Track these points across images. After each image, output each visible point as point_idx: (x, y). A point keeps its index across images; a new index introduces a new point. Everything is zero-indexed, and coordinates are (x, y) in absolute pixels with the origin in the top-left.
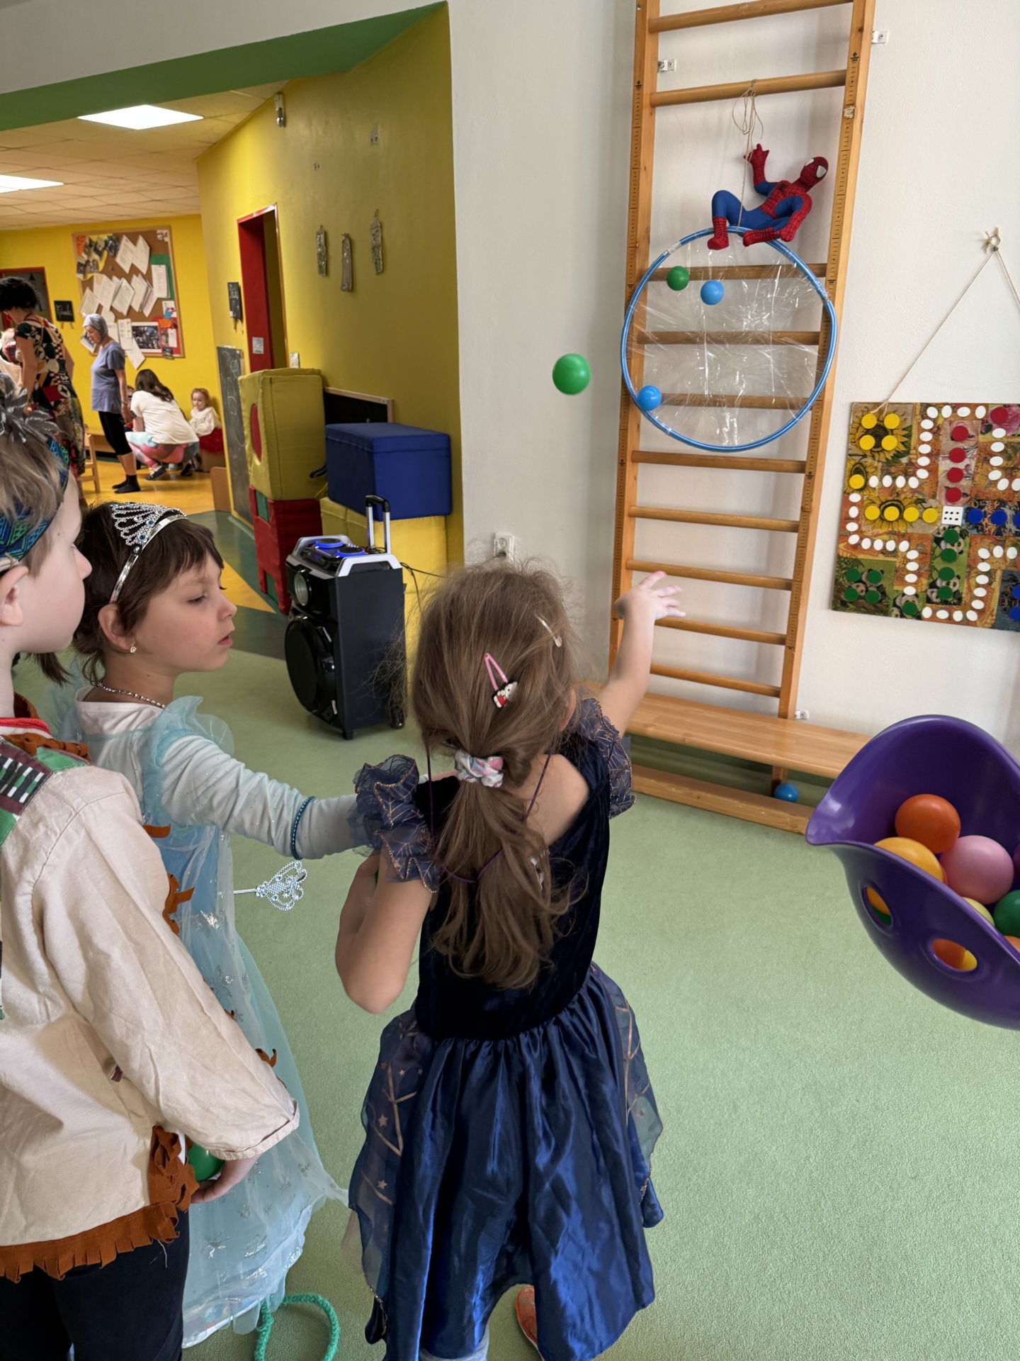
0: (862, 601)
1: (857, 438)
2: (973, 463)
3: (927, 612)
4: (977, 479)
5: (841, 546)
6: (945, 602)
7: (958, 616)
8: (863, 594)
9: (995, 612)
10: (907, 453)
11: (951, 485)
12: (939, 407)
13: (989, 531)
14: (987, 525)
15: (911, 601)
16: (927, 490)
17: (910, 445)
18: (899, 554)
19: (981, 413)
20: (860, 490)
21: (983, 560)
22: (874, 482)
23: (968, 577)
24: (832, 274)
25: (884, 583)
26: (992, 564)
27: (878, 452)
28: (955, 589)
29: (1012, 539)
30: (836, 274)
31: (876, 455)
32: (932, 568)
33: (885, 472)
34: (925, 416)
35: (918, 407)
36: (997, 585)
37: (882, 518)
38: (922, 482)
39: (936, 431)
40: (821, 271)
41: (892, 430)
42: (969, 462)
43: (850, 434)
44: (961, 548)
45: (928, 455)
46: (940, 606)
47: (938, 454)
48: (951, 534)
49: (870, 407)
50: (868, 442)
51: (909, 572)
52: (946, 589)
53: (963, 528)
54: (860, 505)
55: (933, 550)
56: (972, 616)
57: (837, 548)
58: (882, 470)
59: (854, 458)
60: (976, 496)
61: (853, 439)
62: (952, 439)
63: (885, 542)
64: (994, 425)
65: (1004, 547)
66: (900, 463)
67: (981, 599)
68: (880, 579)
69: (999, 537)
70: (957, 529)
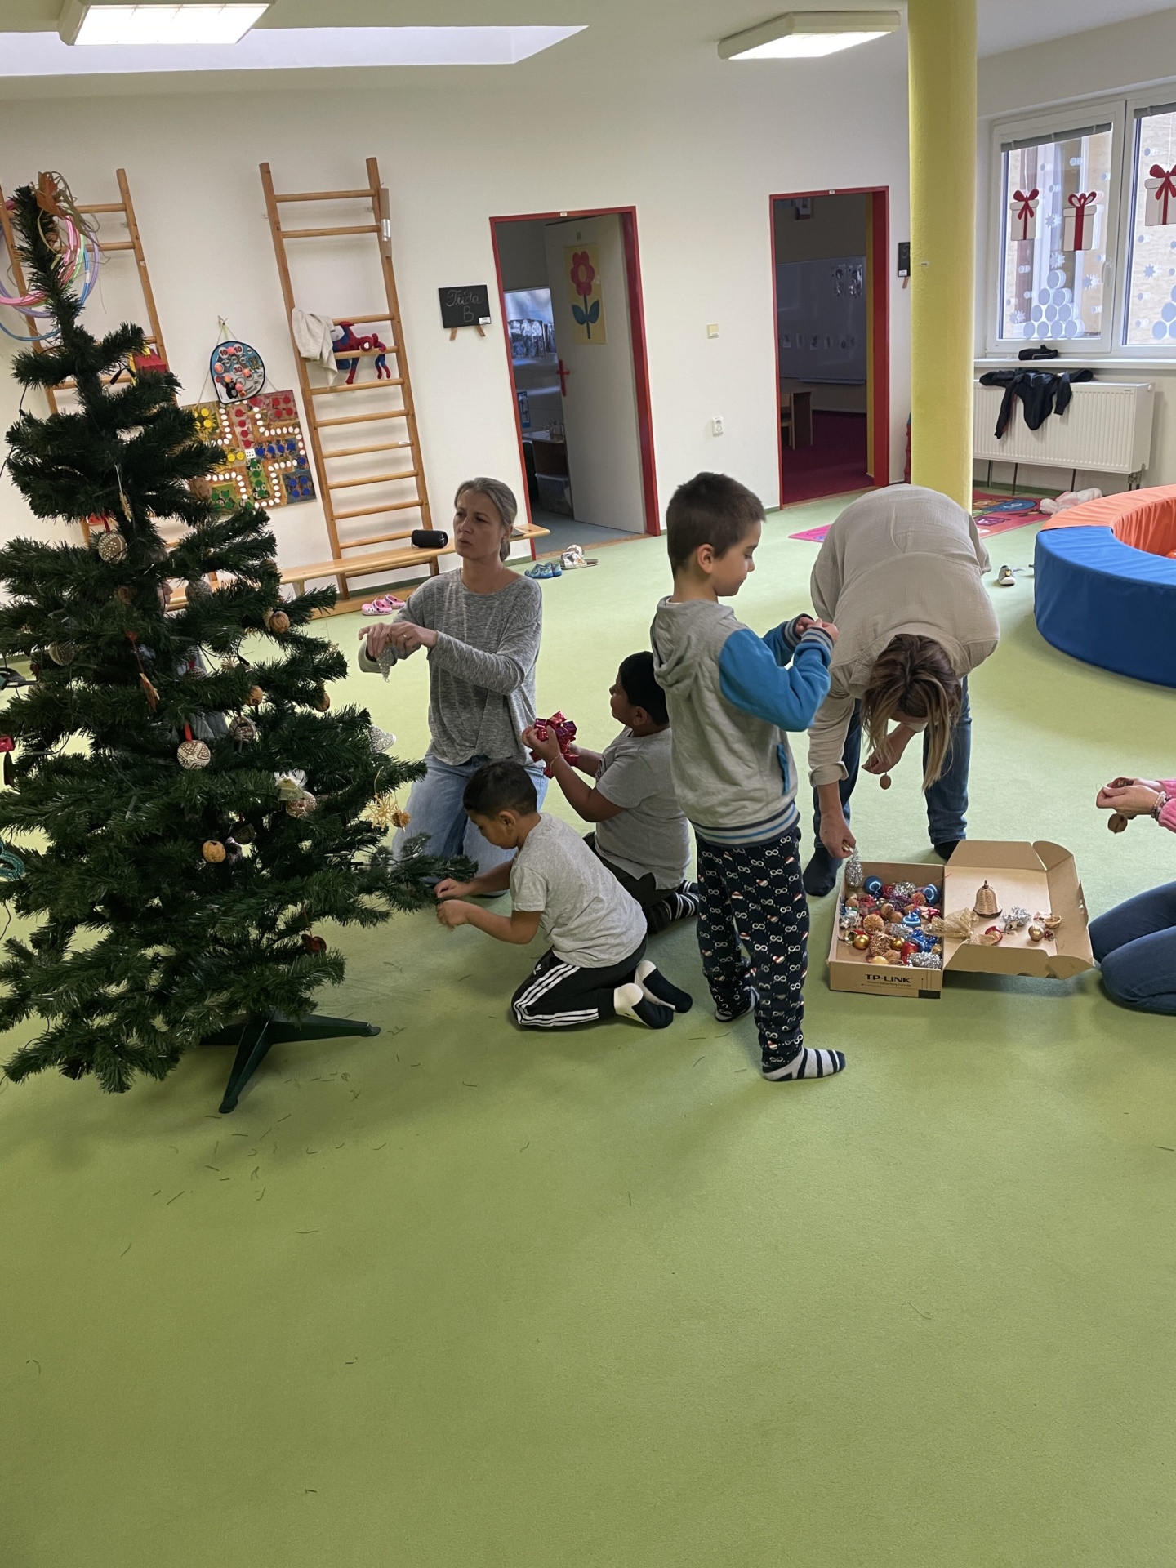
2: (250, 426)
3: (256, 505)
4: (255, 433)
7: (271, 503)
9: (286, 496)
10: (218, 427)
11: (245, 439)
13: (269, 457)
14: (267, 455)
16: (234, 443)
17: (218, 422)
18: (233, 480)
19: (245, 402)
21: (272, 472)
23: (268, 482)
25: (231, 496)
26: (276, 473)
27: (204, 429)
28: (264, 490)
29: (280, 458)
31: (203, 431)
32: (251, 483)
34: (220, 408)
35: (215, 403)
36: (282, 482)
38: (230, 440)
39: (228, 413)
41: (208, 417)
42: (248, 426)
44: (260, 469)
45: (228, 426)
46: (262, 500)
47: (233, 425)
48: (253, 463)
49: (192, 407)
51: (241, 487)
52: (261, 490)
53: (258, 458)
55: (248, 473)
56: (277, 501)
58: (210, 438)
60: (257, 441)
62: (237, 416)
63: (224, 475)
64: (253, 406)
65: (279, 463)
66: (217, 433)
67: (278, 491)
68: (228, 495)
69: (275, 459)
70: (255, 460)
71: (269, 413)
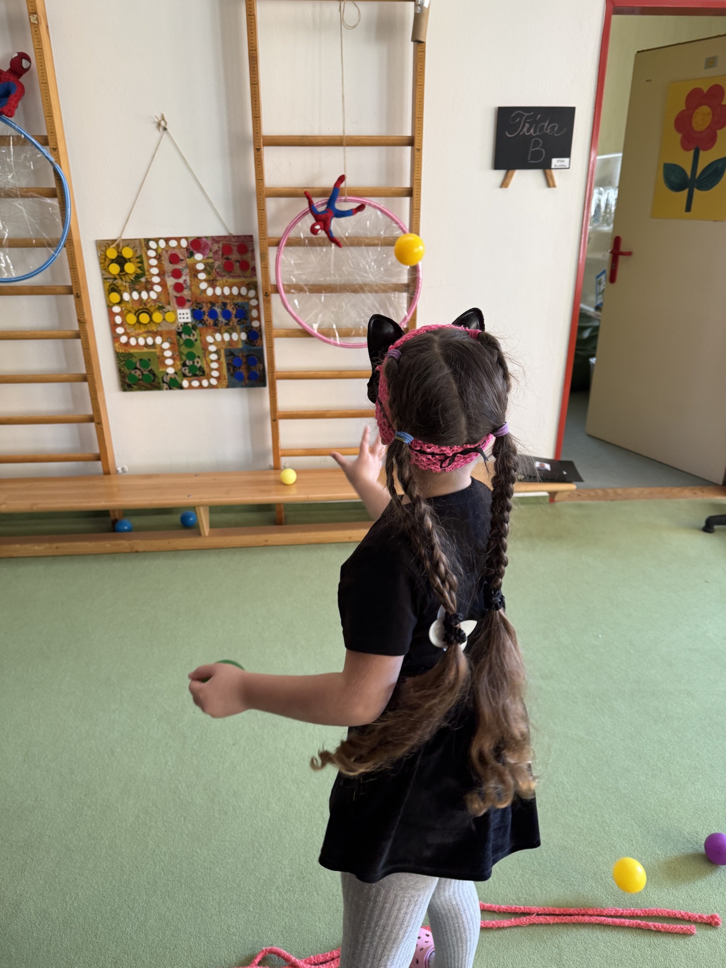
0: (141, 382)
1: (106, 265)
2: (188, 278)
3: (185, 383)
4: (193, 289)
5: (117, 345)
6: (195, 375)
7: (205, 383)
8: (141, 377)
9: (226, 377)
10: (143, 275)
11: (178, 295)
12: (157, 240)
13: (210, 323)
14: (207, 320)
15: (173, 377)
16: (163, 299)
17: (144, 268)
18: (157, 346)
19: (184, 243)
20: (119, 304)
21: (211, 344)
22: (126, 296)
23: (205, 356)
24: (54, 144)
25: (153, 367)
26: (217, 345)
27: (124, 275)
28: (199, 365)
29: (224, 327)
30: (57, 144)
31: (123, 277)
32: (181, 353)
33: (132, 289)
34: (149, 248)
35: (143, 241)
36: (223, 359)
37: (138, 322)
38: (158, 294)
39: (158, 257)
40: (45, 141)
41: (129, 259)
42: (185, 278)
43: (101, 263)
44: (195, 337)
45: (158, 275)
46: (193, 378)
47: (164, 274)
48: (187, 328)
49: (110, 243)
50: (115, 269)
51: (167, 358)
52: (193, 366)
53: (193, 323)
54: (121, 314)
55: (178, 341)
56: (214, 382)
57: (114, 347)
58: (130, 288)
59: (109, 280)
60: (196, 301)
61: (104, 268)
62: (171, 263)
63: (145, 339)
64: (195, 252)
65: (221, 334)
66: (140, 282)
67: (216, 369)
68: (149, 366)
69: (216, 328)
70: (190, 325)
71: (217, 264)
